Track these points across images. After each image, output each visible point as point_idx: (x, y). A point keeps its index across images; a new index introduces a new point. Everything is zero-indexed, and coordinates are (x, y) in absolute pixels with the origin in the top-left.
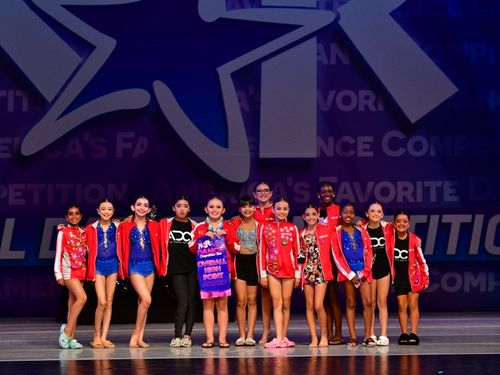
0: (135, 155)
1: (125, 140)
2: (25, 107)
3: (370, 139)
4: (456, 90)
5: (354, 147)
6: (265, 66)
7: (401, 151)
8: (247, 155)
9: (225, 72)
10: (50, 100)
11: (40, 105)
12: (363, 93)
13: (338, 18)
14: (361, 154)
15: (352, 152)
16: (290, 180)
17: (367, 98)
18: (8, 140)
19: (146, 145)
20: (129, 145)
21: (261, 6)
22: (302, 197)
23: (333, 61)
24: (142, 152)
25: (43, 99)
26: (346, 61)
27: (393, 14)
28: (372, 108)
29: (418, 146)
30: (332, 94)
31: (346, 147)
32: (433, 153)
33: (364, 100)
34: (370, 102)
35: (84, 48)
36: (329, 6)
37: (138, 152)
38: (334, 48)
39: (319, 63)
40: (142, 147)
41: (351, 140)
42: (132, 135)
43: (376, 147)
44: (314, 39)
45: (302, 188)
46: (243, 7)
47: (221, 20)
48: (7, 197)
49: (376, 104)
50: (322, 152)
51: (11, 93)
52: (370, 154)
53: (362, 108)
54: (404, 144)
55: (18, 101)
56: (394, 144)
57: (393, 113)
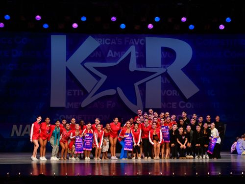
0: (112, 107)
1: (109, 103)
2: (82, 94)
3: (176, 103)
4: (199, 90)
5: (171, 105)
6: (147, 83)
7: (184, 107)
9: (136, 85)
10: (89, 92)
11: (86, 94)
12: (174, 91)
13: (167, 71)
14: (173, 107)
15: (171, 107)
17: (175, 92)
18: (78, 103)
19: (115, 104)
20: (110, 105)
21: (146, 67)
23: (166, 82)
24: (114, 106)
25: (87, 92)
26: (169, 82)
27: (182, 70)
28: (176, 95)
29: (189, 105)
30: (165, 91)
31: (169, 105)
32: (193, 107)
33: (174, 93)
34: (176, 93)
35: (98, 78)
36: (164, 67)
38: (166, 79)
39: (162, 82)
41: (170, 103)
42: (111, 102)
43: (177, 105)
44: (160, 76)
46: (141, 67)
47: (135, 71)
49: (177, 94)
50: (162, 107)
51: (79, 90)
52: (176, 107)
53: (173, 95)
54: (184, 105)
55: (80, 93)
56: (182, 105)
57: (182, 96)
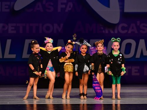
0: (67, 11)
1: (62, 4)
8: (118, 11)
16: (138, 22)
19: (72, 6)
20: (64, 6)
22: (144, 30)
24: (70, 9)
37: (68, 9)
40: (70, 7)
42: (65, 1)
45: (144, 26)
48: (8, 29)
